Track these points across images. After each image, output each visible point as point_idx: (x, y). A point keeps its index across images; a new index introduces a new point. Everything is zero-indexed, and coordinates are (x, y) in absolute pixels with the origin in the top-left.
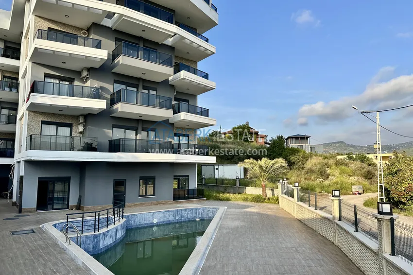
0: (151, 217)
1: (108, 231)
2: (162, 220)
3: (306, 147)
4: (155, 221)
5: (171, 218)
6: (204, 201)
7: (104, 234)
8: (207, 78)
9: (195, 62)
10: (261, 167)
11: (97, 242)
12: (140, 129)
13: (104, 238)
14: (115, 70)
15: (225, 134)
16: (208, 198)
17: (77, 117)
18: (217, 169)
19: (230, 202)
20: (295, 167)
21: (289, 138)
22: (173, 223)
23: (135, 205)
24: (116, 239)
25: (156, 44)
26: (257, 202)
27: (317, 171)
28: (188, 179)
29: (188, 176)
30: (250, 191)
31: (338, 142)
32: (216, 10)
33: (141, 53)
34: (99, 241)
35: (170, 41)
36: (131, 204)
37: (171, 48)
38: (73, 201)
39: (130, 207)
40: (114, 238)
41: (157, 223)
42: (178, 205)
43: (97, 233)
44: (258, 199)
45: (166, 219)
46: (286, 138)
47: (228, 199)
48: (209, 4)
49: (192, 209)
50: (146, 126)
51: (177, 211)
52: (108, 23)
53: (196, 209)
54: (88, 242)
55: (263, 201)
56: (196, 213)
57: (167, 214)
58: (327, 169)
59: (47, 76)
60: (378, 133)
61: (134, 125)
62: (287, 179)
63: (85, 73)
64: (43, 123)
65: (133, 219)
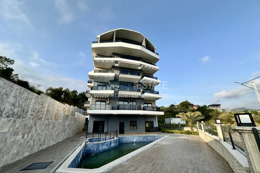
0: (132, 139)
1: (105, 142)
2: (137, 140)
3: (220, 110)
4: (134, 141)
5: (142, 140)
6: (161, 133)
7: (102, 143)
8: (157, 79)
9: (152, 75)
10: (187, 116)
11: (98, 147)
12: (129, 101)
13: (102, 145)
14: (119, 80)
15: (177, 106)
16: (163, 132)
17: (107, 98)
18: (171, 120)
19: (174, 134)
20: (212, 118)
21: (209, 106)
22: (143, 142)
23: (129, 133)
24: (110, 146)
25: (135, 70)
26: (188, 134)
27: (226, 120)
28: (153, 123)
29: (153, 121)
30: (186, 129)
31: (241, 108)
32: (158, 55)
33: (129, 73)
34: (100, 147)
35: (140, 68)
36: (126, 133)
37: (141, 70)
38: (105, 131)
39: (126, 134)
40: (109, 146)
41: (135, 141)
42: (147, 134)
43: (99, 142)
44: (188, 133)
45: (140, 140)
46: (208, 106)
47: (173, 133)
48: (154, 53)
49: (152, 136)
50: (132, 100)
51: (145, 137)
52: (117, 65)
53: (154, 136)
54: (94, 146)
55: (191, 134)
56: (154, 138)
57: (140, 138)
58: (232, 118)
59: (98, 85)
60: (257, 94)
61: (127, 100)
62: (209, 124)
63: (110, 83)
64: (96, 101)
65: (124, 139)
